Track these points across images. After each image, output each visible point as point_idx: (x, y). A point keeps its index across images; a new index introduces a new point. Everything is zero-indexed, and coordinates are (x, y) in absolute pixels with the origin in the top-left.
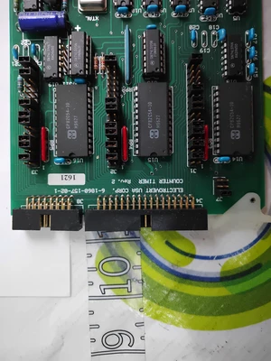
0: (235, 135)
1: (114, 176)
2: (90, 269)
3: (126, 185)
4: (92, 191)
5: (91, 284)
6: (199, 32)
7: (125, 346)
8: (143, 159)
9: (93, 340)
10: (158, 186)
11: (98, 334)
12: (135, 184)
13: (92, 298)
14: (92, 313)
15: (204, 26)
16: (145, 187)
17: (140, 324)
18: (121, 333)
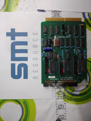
0: (82, 69)
1: (60, 76)
2: (56, 93)
3: (62, 78)
4: (56, 79)
5: (56, 96)
6: (75, 50)
7: (62, 108)
8: (65, 73)
9: (57, 107)
10: (68, 78)
11: (57, 106)
12: (64, 78)
13: (56, 99)
14: (56, 102)
15: (76, 49)
16: (66, 78)
17: (65, 104)
18: (61, 105)
